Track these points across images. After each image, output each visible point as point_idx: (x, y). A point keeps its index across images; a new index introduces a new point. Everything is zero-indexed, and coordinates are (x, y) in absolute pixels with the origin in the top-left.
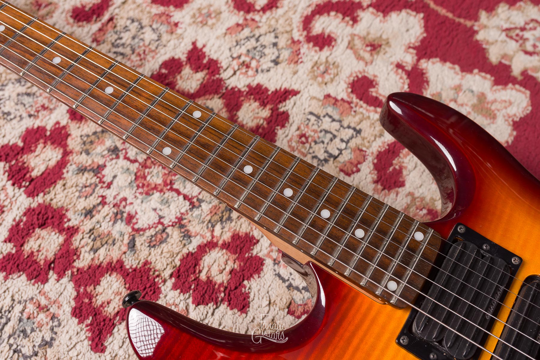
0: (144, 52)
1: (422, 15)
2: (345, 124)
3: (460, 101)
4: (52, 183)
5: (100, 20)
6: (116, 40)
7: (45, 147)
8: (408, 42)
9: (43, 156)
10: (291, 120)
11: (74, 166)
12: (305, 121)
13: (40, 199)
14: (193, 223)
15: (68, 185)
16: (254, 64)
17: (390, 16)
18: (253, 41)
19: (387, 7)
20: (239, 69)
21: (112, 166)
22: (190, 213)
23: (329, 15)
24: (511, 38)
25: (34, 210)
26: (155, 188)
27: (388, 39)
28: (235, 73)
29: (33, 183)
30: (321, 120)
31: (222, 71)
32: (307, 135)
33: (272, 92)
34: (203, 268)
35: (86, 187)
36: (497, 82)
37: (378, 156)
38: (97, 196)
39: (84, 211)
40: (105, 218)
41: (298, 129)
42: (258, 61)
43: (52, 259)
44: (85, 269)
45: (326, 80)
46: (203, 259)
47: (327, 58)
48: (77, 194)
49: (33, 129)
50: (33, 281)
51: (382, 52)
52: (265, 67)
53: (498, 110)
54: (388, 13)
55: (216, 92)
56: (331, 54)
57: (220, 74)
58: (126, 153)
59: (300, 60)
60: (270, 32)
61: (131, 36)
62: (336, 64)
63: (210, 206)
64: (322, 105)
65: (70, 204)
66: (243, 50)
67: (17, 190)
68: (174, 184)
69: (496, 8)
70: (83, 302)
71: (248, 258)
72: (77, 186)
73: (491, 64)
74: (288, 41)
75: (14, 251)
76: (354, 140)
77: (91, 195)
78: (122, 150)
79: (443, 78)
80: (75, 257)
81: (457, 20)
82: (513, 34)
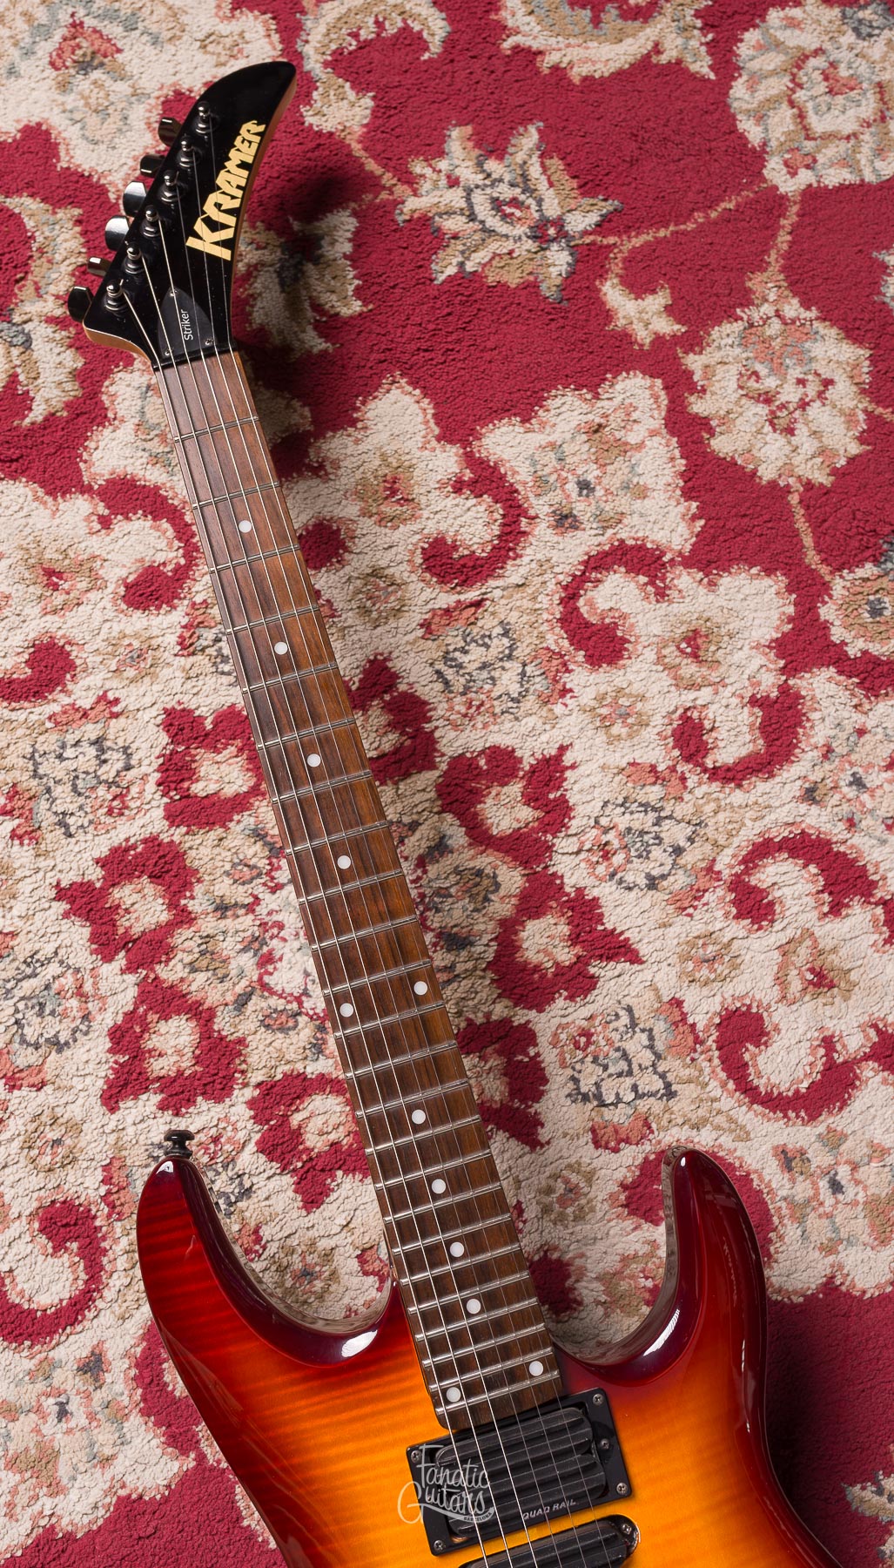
0: (478, 707)
4: (207, 824)
5: (459, 593)
6: (455, 650)
9: (223, 769)
10: (590, 997)
11: (252, 821)
13: (177, 835)
15: (225, 844)
16: (618, 859)
18: (652, 816)
20: (589, 850)
23: (804, 866)
25: (160, 844)
28: (579, 852)
29: (184, 802)
30: (634, 1033)
31: (562, 834)
32: (595, 1039)
33: (605, 930)
34: (304, 1109)
35: (245, 864)
38: (250, 891)
39: (218, 901)
40: (237, 932)
41: (590, 1018)
42: (628, 860)
43: (135, 937)
44: (165, 985)
45: (697, 976)
46: (314, 1096)
47: (733, 939)
48: (227, 867)
52: (629, 877)
55: (525, 864)
57: (555, 837)
59: (690, 911)
60: (689, 822)
61: (483, 659)
62: (738, 960)
64: (657, 1010)
65: (208, 875)
66: (623, 822)
67: (158, 795)
70: (132, 1027)
72: (235, 854)
74: (703, 860)
75: (99, 885)
77: (244, 884)
80: (164, 958)
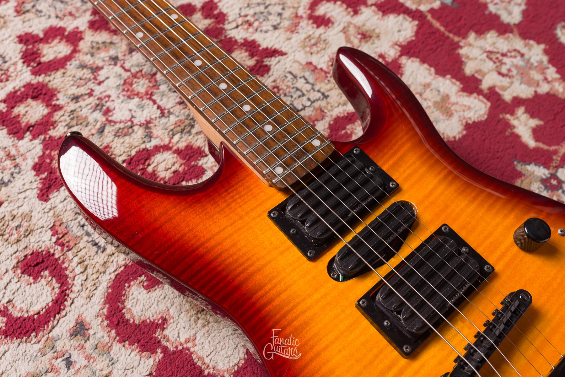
1: (416, 23)
2: (317, 88)
3: (425, 96)
4: (55, 69)
7: (60, 42)
8: (396, 40)
9: (55, 48)
10: (270, 73)
11: (77, 62)
12: (282, 77)
13: (41, 79)
14: (158, 128)
15: (68, 74)
16: (256, 24)
17: (388, 17)
18: (262, 7)
19: (388, 9)
20: (242, 24)
21: (109, 70)
22: (158, 120)
23: (335, 3)
24: (491, 59)
25: (32, 85)
26: (137, 94)
27: (379, 33)
28: (237, 27)
29: (39, 66)
30: (297, 80)
31: (226, 22)
32: (280, 87)
33: (263, 49)
34: (153, 162)
35: (81, 79)
36: (464, 90)
37: (335, 119)
38: (87, 88)
39: (72, 96)
40: (87, 105)
41: (274, 81)
42: (261, 23)
43: (33, 124)
44: (56, 138)
45: (312, 51)
46: (156, 156)
47: (320, 35)
48: (72, 83)
49: (55, 28)
50: (11, 136)
51: (371, 41)
52: (264, 28)
53: (456, 111)
54: (387, 14)
56: (325, 33)
57: (224, 24)
58: (124, 63)
59: (296, 31)
60: (279, 4)
62: (327, 41)
63: (177, 119)
64: (303, 69)
65: (63, 88)
66: (251, 12)
67: (25, 67)
68: (153, 95)
69: (486, 32)
70: (44, 161)
71: (193, 166)
72: (74, 77)
73: (464, 75)
74: (292, 14)
75: (4, 110)
76: (319, 102)
77: (83, 86)
78: (121, 60)
79: (417, 75)
80: (51, 127)
81: (447, 33)
82: (494, 57)
